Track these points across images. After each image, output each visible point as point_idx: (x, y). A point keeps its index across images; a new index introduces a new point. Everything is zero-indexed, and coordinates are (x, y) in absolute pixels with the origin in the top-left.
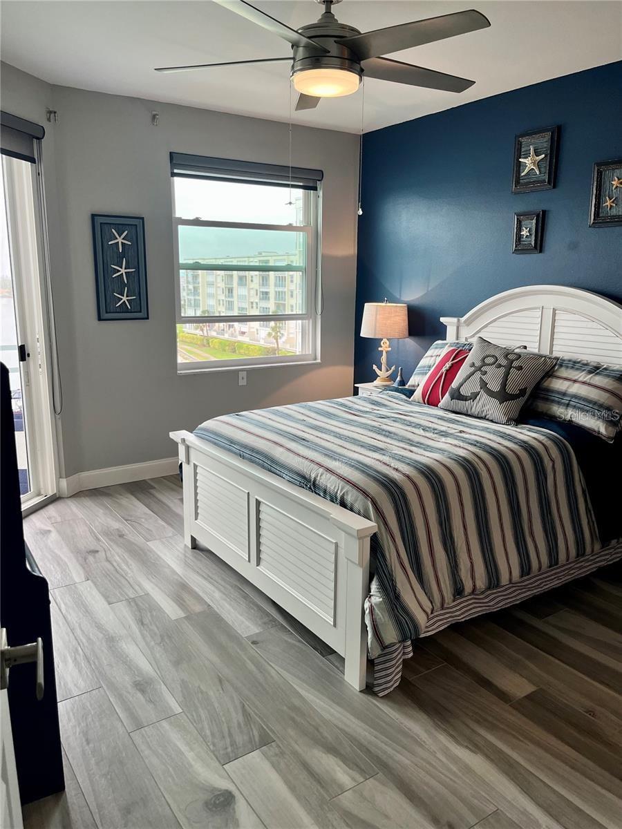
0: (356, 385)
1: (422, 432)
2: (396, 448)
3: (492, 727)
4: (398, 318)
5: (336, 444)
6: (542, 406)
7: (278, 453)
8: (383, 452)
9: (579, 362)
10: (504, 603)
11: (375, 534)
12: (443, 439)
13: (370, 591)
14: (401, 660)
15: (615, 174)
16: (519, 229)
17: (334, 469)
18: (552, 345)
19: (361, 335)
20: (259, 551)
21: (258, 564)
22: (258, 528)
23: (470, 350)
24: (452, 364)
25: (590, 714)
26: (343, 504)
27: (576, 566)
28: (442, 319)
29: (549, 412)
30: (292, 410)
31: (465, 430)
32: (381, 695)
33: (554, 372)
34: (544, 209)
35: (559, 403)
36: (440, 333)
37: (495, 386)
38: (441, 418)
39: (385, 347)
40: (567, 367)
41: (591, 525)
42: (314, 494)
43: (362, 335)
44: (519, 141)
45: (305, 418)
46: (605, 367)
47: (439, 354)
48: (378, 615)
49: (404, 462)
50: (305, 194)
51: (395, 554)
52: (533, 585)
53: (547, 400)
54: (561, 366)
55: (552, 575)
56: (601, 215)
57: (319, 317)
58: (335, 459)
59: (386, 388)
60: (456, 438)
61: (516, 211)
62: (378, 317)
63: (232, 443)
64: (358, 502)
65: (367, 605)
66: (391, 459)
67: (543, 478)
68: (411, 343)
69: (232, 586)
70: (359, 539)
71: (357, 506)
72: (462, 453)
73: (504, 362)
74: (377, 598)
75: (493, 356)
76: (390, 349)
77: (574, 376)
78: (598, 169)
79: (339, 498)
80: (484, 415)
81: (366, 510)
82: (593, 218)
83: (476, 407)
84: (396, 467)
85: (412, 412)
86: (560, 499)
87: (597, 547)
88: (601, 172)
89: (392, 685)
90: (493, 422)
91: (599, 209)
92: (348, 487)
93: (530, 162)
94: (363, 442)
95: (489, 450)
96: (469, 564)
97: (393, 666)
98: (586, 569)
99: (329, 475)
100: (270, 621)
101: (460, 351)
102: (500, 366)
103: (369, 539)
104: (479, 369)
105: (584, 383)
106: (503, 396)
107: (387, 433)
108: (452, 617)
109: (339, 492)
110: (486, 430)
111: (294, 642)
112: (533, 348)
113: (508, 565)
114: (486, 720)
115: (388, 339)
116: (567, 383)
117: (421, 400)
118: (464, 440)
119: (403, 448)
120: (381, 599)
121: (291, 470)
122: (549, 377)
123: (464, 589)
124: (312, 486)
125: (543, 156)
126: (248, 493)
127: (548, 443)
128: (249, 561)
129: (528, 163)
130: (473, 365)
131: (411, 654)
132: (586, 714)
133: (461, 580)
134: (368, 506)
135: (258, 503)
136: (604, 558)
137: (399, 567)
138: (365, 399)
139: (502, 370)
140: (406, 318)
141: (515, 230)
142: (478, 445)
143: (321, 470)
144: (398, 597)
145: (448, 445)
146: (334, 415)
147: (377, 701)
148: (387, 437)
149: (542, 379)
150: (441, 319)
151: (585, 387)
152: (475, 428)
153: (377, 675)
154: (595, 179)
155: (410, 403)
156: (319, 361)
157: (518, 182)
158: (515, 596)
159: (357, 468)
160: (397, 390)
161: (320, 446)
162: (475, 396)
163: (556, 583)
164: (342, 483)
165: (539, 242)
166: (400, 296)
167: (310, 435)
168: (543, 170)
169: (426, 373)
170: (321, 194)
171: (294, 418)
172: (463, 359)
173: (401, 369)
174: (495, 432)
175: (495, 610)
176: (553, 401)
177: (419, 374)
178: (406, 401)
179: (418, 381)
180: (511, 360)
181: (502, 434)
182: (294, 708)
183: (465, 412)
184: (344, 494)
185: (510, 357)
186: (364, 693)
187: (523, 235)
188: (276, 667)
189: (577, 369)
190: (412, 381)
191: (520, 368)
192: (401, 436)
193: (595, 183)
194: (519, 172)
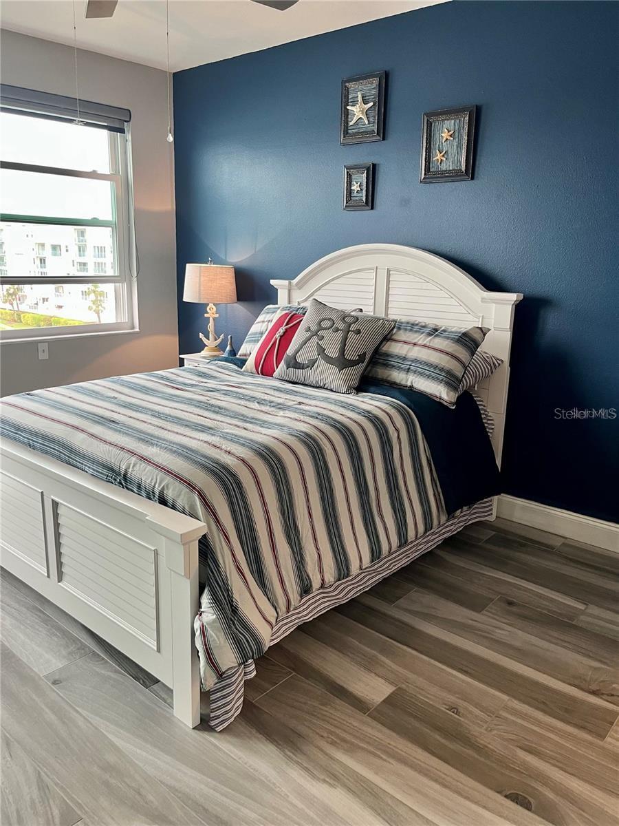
0: (181, 356)
1: (256, 406)
2: (228, 426)
3: (351, 749)
4: (224, 280)
5: (154, 425)
6: (381, 372)
7: (79, 441)
8: (212, 432)
9: (417, 325)
10: (353, 592)
11: (204, 536)
12: (281, 413)
13: (200, 607)
14: (243, 681)
15: (444, 126)
16: (350, 183)
17: (151, 457)
18: (387, 308)
19: (184, 300)
20: (60, 564)
21: (60, 580)
22: (58, 535)
23: (304, 314)
24: (286, 330)
25: (453, 712)
26: (163, 501)
27: (424, 541)
28: (273, 282)
29: (389, 379)
30: (100, 385)
31: (304, 402)
32: (219, 729)
33: (392, 335)
34: (374, 162)
35: (399, 368)
36: (269, 297)
37: (333, 352)
38: (277, 389)
39: (211, 313)
40: (406, 330)
41: (437, 496)
42: (125, 489)
43: (186, 299)
44: (346, 86)
45: (117, 395)
46: (443, 328)
47: (270, 319)
48: (212, 636)
49: (236, 442)
50: (110, 136)
51: (229, 557)
52: (383, 568)
53: (386, 365)
54: (399, 329)
55: (400, 554)
56: (431, 170)
57: (135, 279)
58: (152, 444)
59: (216, 358)
60: (295, 410)
61: (346, 164)
62: (202, 279)
63: (18, 430)
64: (182, 497)
65: (197, 625)
66: (222, 440)
67: (389, 449)
68: (241, 309)
69: (28, 609)
70: (183, 545)
71: (180, 502)
72: (303, 427)
73: (341, 326)
74: (209, 614)
75: (330, 319)
76: (217, 315)
77: (413, 339)
78: (428, 121)
79: (157, 493)
80: (322, 384)
81: (193, 507)
82: (423, 172)
83: (314, 375)
84: (228, 449)
85: (245, 384)
86: (406, 470)
87: (443, 519)
88: (431, 124)
89: (232, 715)
90: (333, 391)
91: (429, 163)
92: (168, 479)
93: (359, 109)
94: (188, 421)
95: (332, 422)
96: (316, 556)
97: (234, 691)
98: (432, 543)
99: (143, 465)
100: (78, 649)
101: (294, 314)
102: (337, 330)
103: (198, 541)
104: (316, 334)
105: (424, 346)
106: (343, 363)
107: (217, 409)
108: (299, 618)
109: (157, 486)
110: (326, 400)
111: (109, 673)
112: (369, 311)
113: (358, 550)
114: (344, 740)
115: (214, 305)
116: (406, 347)
117: (254, 370)
118: (304, 413)
119: (236, 425)
120: (215, 616)
121: (94, 461)
122: (388, 340)
123: (311, 586)
124: (122, 480)
125: (372, 104)
126: (42, 493)
127: (393, 412)
128: (49, 576)
129: (358, 111)
130: (309, 329)
131: (255, 673)
132: (448, 711)
133: (308, 576)
134: (194, 501)
135: (55, 505)
136: (448, 529)
137: (236, 572)
138: (190, 371)
139: (340, 334)
140: (233, 280)
141: (346, 185)
142: (320, 417)
143: (134, 459)
144: (234, 610)
145: (287, 419)
146: (154, 390)
147: (215, 738)
148: (217, 413)
149: (381, 342)
150: (271, 281)
151: (426, 350)
152: (315, 398)
153: (213, 706)
154: (425, 131)
155: (242, 374)
156: (137, 330)
157: (346, 133)
158: (365, 583)
159: (180, 454)
160: (226, 360)
161: (133, 429)
162: (312, 363)
163: (404, 562)
164: (161, 474)
165: (370, 198)
166: (226, 257)
167: (121, 415)
168: (371, 120)
169: (258, 341)
170: (129, 138)
171: (102, 395)
172: (298, 323)
173: (231, 337)
174: (337, 403)
175: (345, 602)
176: (393, 366)
177: (250, 341)
178: (236, 372)
179: (250, 349)
180: (349, 323)
181: (343, 405)
182: (108, 768)
183: (302, 381)
184: (163, 488)
185: (348, 320)
186: (199, 730)
187: (354, 190)
188: (84, 713)
189: (416, 331)
190: (243, 350)
191: (358, 332)
192: (233, 412)
193: (425, 134)
194: (347, 122)
